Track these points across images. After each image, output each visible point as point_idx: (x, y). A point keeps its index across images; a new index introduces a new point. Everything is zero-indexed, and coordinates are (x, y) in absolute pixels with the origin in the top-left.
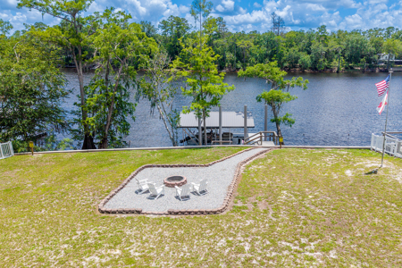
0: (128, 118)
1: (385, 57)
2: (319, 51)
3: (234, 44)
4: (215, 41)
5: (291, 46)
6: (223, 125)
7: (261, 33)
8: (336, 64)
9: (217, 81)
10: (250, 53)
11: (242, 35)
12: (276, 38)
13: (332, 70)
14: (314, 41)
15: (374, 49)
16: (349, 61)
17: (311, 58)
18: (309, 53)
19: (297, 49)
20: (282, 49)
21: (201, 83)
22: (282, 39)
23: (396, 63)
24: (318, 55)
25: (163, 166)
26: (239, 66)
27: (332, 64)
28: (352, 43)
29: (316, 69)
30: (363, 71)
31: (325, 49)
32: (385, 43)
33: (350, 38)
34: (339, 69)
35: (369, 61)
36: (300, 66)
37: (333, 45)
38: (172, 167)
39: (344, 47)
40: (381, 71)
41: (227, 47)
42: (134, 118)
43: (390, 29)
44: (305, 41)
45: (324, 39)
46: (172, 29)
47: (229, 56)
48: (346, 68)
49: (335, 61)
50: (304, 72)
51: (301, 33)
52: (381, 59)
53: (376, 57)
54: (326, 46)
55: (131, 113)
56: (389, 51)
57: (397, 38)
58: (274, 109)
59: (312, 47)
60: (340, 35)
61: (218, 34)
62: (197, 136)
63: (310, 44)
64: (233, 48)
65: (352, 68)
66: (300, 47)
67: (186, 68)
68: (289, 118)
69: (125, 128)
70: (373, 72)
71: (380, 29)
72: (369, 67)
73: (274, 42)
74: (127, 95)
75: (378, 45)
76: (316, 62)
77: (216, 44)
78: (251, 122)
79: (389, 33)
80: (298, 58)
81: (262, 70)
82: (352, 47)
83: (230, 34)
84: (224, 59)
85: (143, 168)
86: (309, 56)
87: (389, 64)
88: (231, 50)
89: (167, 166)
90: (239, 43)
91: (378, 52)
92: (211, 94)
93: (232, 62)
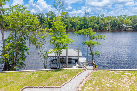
0: (25, 53)
1: (125, 25)
2: (102, 23)
3: (71, 21)
4: (65, 20)
5: (92, 21)
6: (68, 56)
7: (81, 17)
8: (107, 28)
9: (66, 37)
10: (77, 24)
11: (74, 18)
12: (86, 19)
13: (106, 30)
14: (100, 20)
15: (121, 22)
16: (112, 27)
17: (99, 25)
18: (98, 24)
19: (94, 23)
20: (88, 22)
21: (58, 38)
22: (88, 19)
23: (129, 27)
24: (101, 25)
25: (35, 87)
26: (73, 28)
27: (106, 28)
28: (113, 20)
29: (100, 29)
30: (117, 30)
31: (104, 23)
32: (125, 21)
33: (112, 19)
34: (109, 29)
35: (119, 27)
36: (95, 28)
37: (106, 21)
38: (40, 88)
39: (110, 22)
40: (123, 30)
41: (69, 22)
42: (28, 53)
43: (125, 16)
44: (97, 20)
45: (103, 19)
46: (50, 16)
47: (70, 25)
48: (111, 29)
49: (107, 27)
50: (96, 30)
51: (95, 17)
52: (123, 26)
53: (122, 25)
54: (104, 21)
55: (26, 51)
56: (126, 23)
57: (128, 19)
58: (91, 48)
59: (99, 22)
60: (108, 18)
61: (66, 17)
62: (57, 60)
63: (98, 21)
64: (71, 22)
65: (113, 29)
66: (95, 22)
67: (51, 31)
68: (98, 53)
69: (24, 58)
70: (121, 30)
71: (122, 16)
72: (119, 29)
73: (86, 20)
74: (25, 43)
75: (122, 21)
76: (100, 27)
77: (65, 21)
78: (80, 54)
79: (125, 17)
80: (94, 26)
81: (85, 32)
82: (113, 22)
83: (70, 17)
84: (68, 26)
85: (23, 89)
86: (98, 25)
87: (126, 28)
88: (70, 23)
89: (37, 88)
90: (73, 20)
91: (122, 24)
92: (62, 44)
93: (71, 27)
